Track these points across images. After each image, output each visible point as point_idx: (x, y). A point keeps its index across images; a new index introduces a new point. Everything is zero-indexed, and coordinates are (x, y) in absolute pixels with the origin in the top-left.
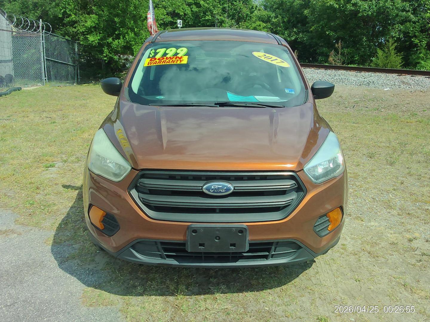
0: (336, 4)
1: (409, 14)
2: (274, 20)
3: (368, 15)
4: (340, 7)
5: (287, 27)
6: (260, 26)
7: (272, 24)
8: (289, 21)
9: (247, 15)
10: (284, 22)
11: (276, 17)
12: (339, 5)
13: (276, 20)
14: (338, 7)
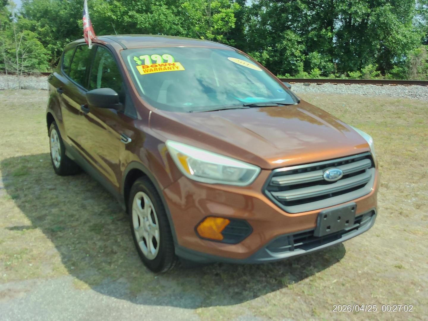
0: (114, 15)
1: (179, 26)
2: (40, 29)
3: (145, 27)
4: (117, 18)
5: (57, 37)
6: (28, 35)
7: (39, 34)
8: (58, 31)
9: (6, 23)
10: (52, 31)
11: (43, 26)
12: (117, 16)
13: (43, 29)
14: (116, 18)
